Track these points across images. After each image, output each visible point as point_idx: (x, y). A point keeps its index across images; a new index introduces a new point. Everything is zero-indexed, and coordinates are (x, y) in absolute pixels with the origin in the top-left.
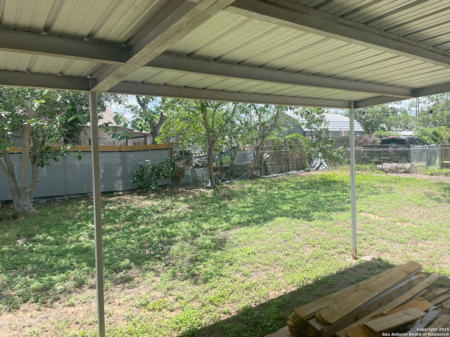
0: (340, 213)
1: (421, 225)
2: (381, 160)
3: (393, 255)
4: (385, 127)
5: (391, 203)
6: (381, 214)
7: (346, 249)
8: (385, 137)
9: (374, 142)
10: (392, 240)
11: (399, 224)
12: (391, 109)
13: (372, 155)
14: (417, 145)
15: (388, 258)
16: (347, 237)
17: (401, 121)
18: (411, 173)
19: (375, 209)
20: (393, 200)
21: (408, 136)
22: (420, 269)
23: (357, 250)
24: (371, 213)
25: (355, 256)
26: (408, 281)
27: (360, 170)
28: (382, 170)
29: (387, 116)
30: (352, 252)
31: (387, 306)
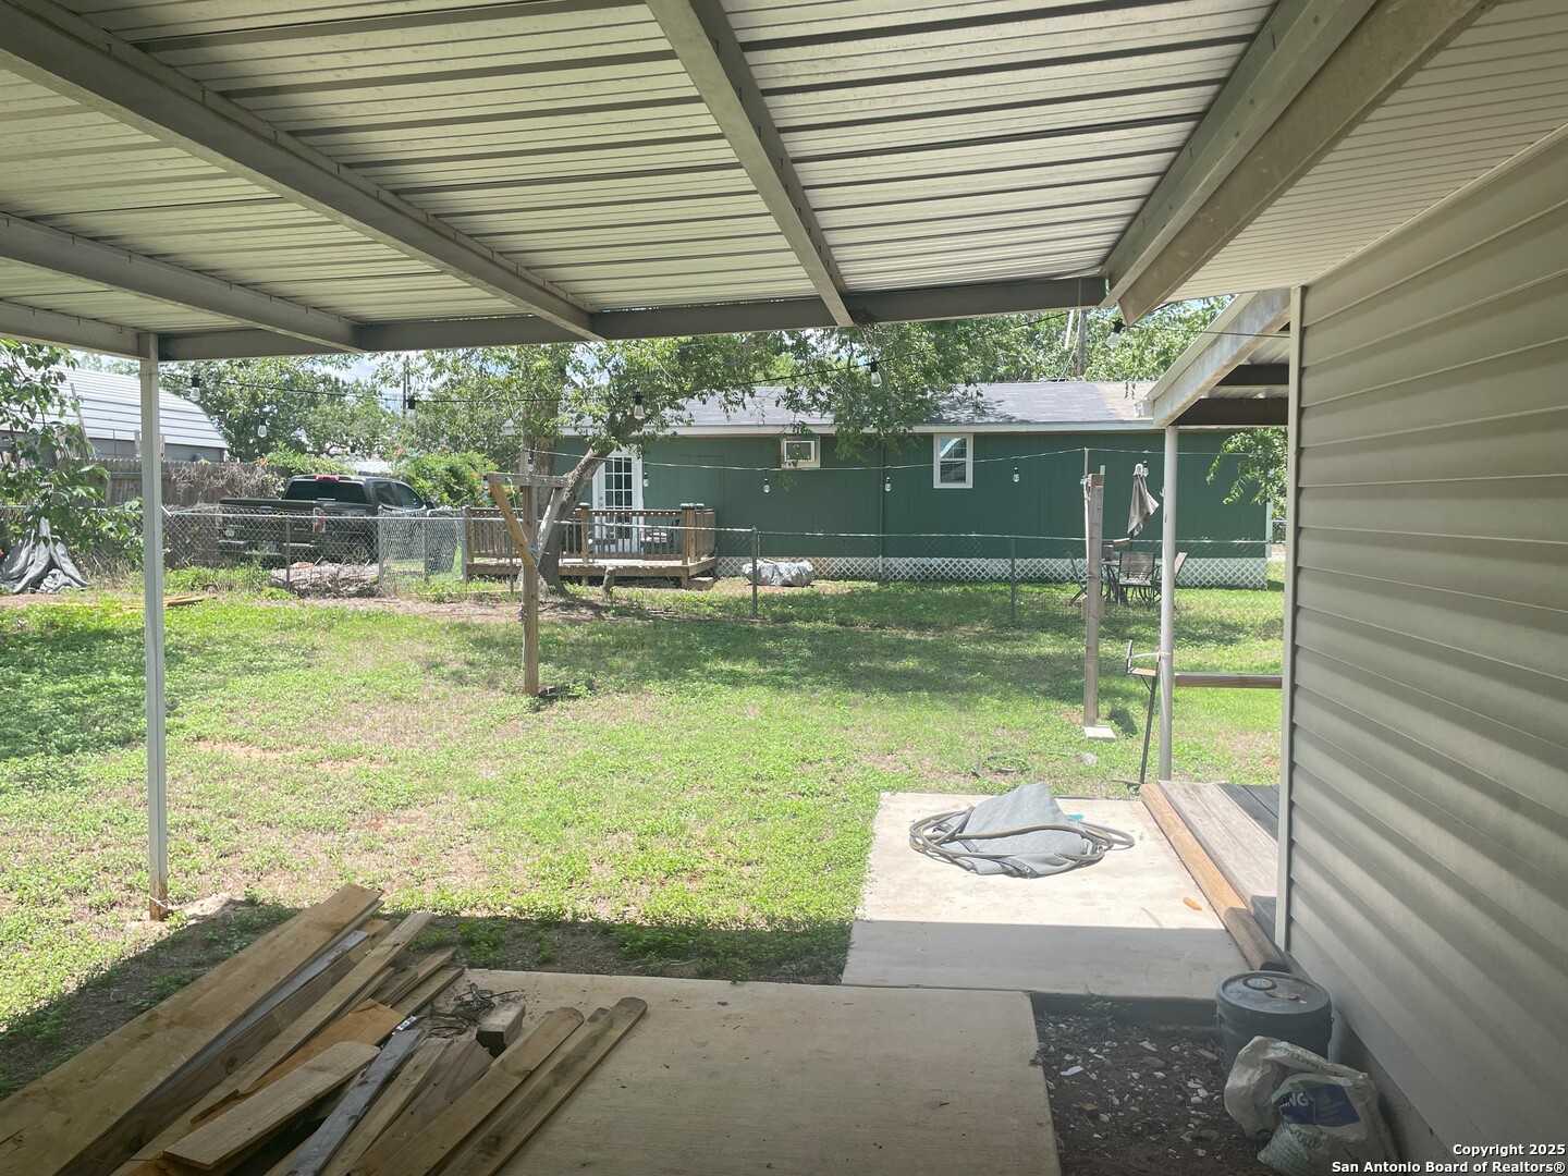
0: (115, 752)
1: (395, 761)
2: (284, 553)
3: (299, 874)
4: (304, 439)
5: (308, 699)
6: (272, 741)
7: (130, 887)
8: (302, 473)
9: (263, 488)
10: (300, 827)
11: (327, 767)
12: (324, 382)
13: (252, 533)
14: (400, 505)
15: (281, 889)
16: (133, 840)
17: (357, 424)
18: (379, 596)
19: (250, 723)
20: (315, 687)
21: (374, 475)
22: (376, 906)
23: (170, 883)
24: (235, 739)
25: (159, 908)
26: (332, 956)
27: (211, 588)
28: (289, 586)
29: (313, 403)
30: (148, 896)
31: (257, 1060)
